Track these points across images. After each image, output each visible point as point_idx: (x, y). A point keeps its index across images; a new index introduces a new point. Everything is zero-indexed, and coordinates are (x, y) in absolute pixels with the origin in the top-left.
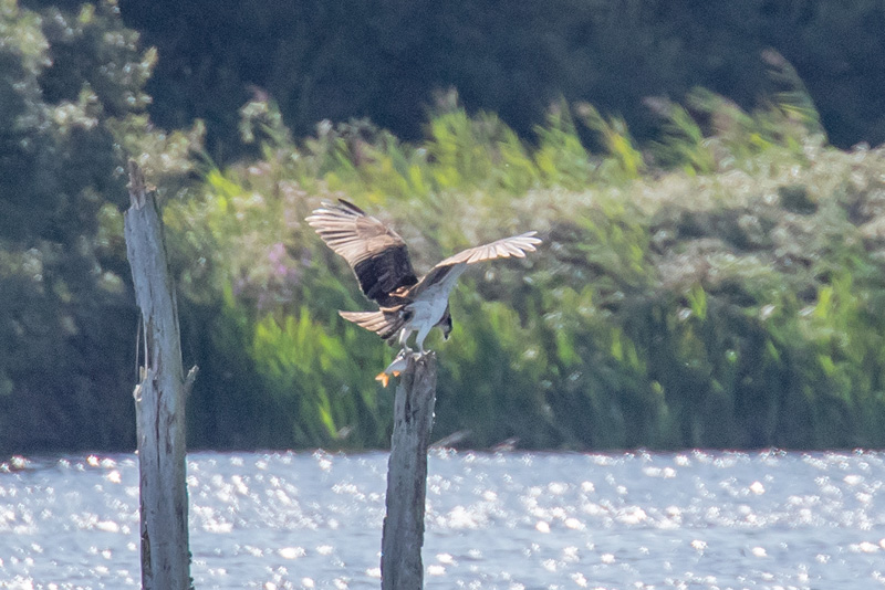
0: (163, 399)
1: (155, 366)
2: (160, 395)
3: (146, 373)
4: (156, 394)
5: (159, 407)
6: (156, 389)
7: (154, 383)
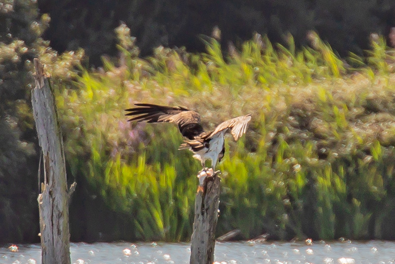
0: (55, 203)
1: (51, 182)
2: (53, 200)
3: (45, 187)
4: (51, 200)
5: (53, 207)
6: (52, 196)
7: (50, 193)
